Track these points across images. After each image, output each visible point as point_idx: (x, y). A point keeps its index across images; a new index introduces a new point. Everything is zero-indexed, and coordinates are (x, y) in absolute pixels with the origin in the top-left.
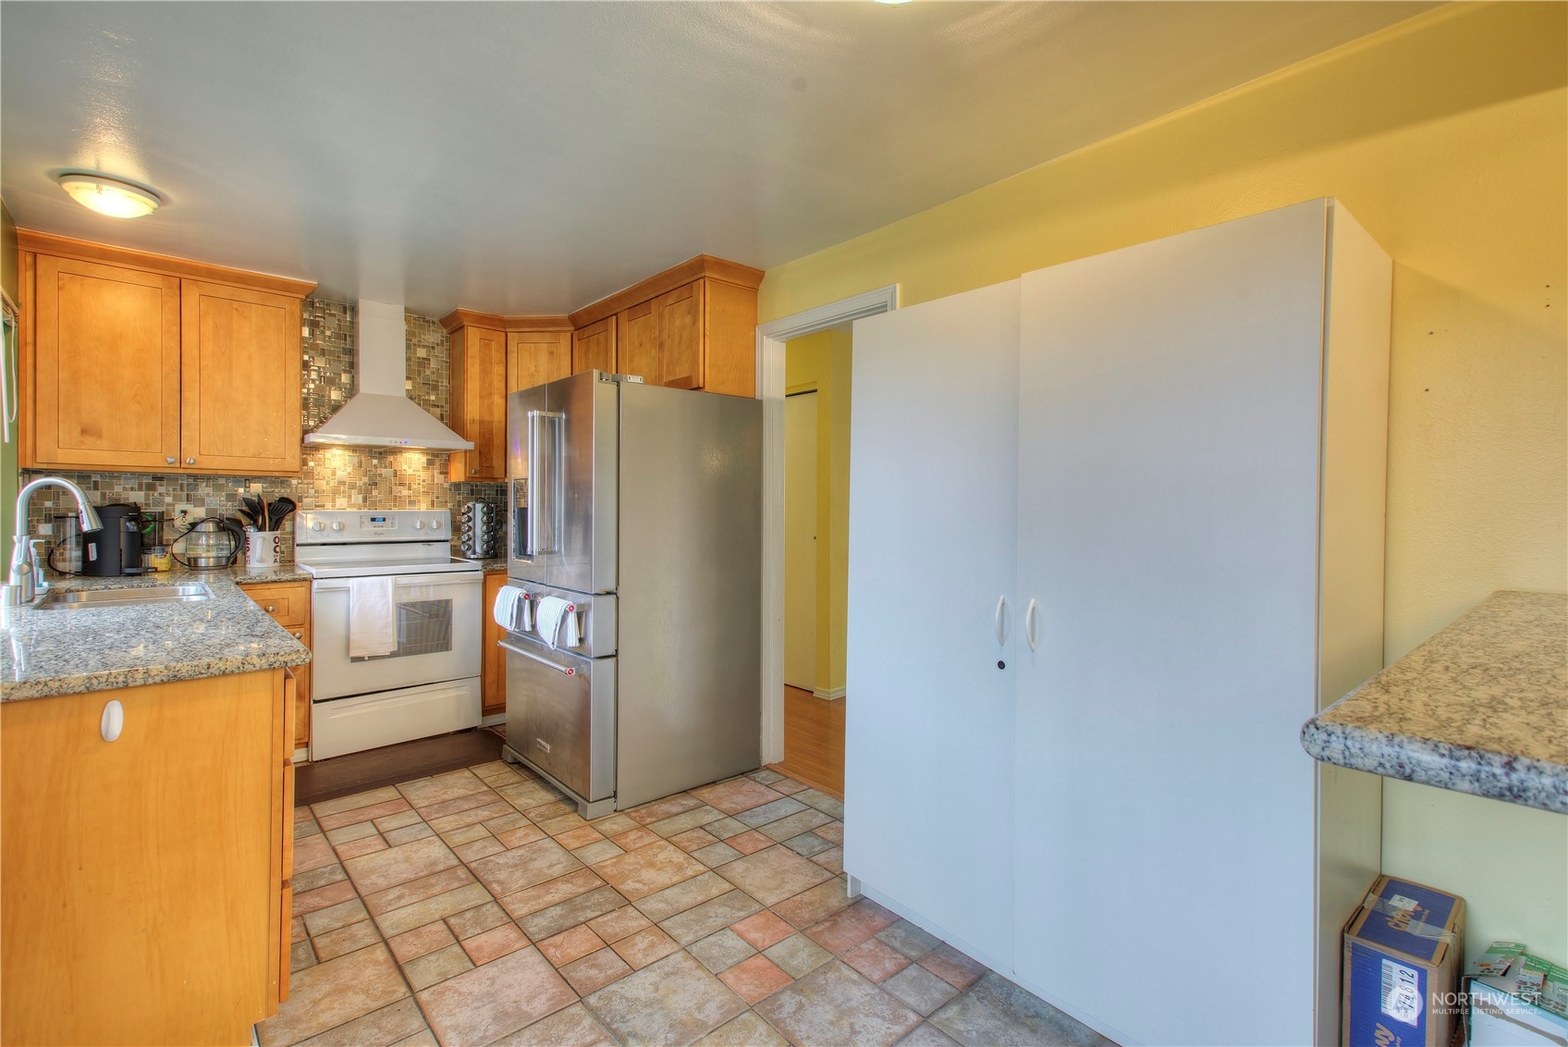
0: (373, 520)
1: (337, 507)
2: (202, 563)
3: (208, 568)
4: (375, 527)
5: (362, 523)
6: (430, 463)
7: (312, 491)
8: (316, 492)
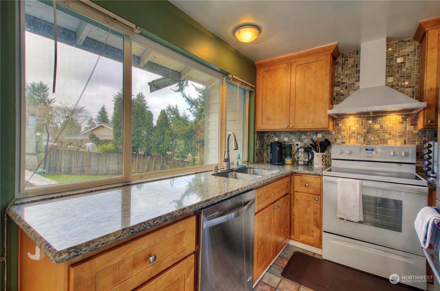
0: (367, 150)
1: (351, 143)
2: (300, 163)
3: (301, 165)
4: (368, 153)
5: (360, 151)
6: (404, 119)
7: (340, 137)
8: (342, 137)
